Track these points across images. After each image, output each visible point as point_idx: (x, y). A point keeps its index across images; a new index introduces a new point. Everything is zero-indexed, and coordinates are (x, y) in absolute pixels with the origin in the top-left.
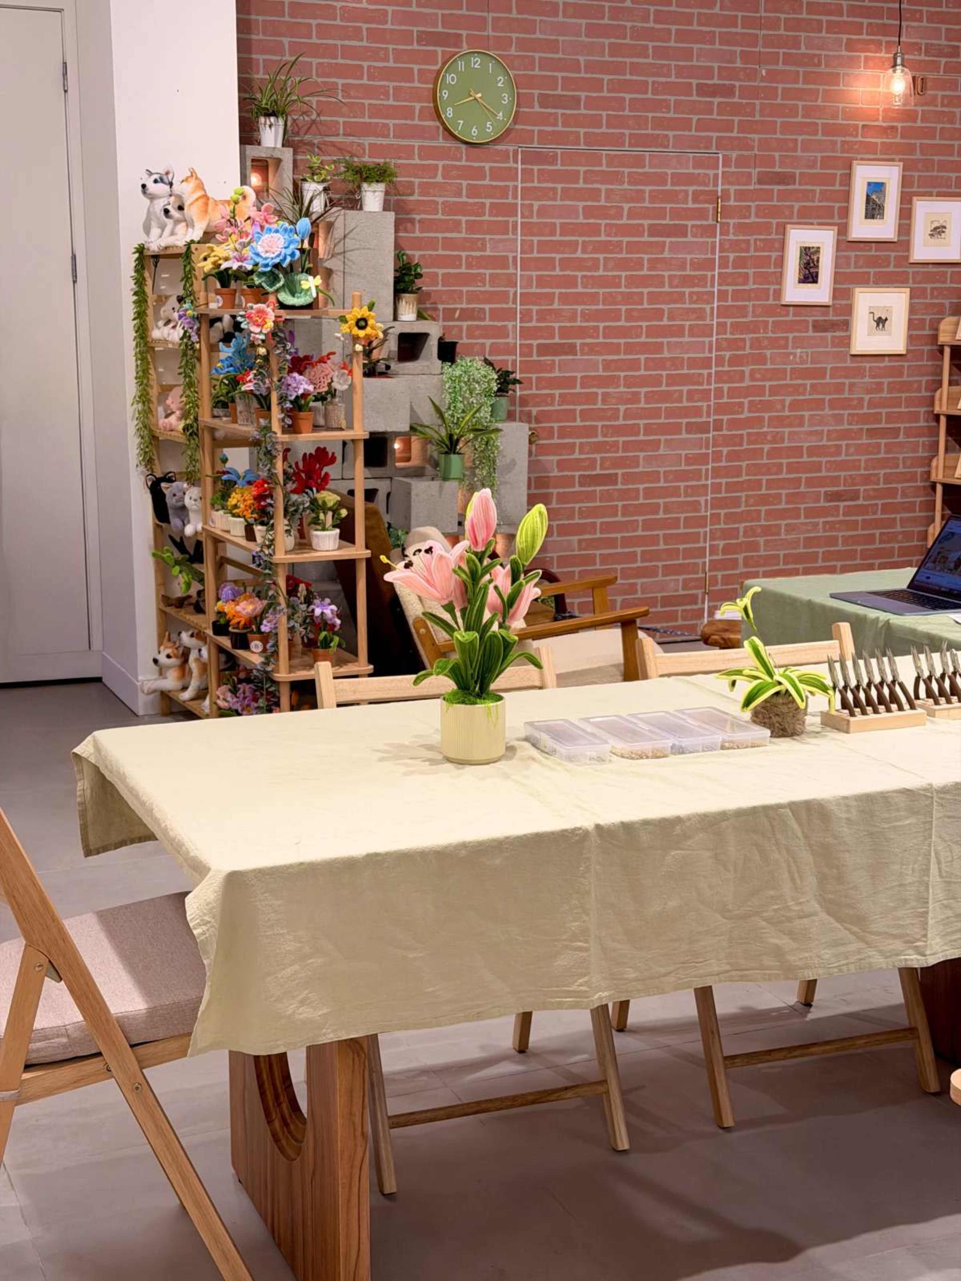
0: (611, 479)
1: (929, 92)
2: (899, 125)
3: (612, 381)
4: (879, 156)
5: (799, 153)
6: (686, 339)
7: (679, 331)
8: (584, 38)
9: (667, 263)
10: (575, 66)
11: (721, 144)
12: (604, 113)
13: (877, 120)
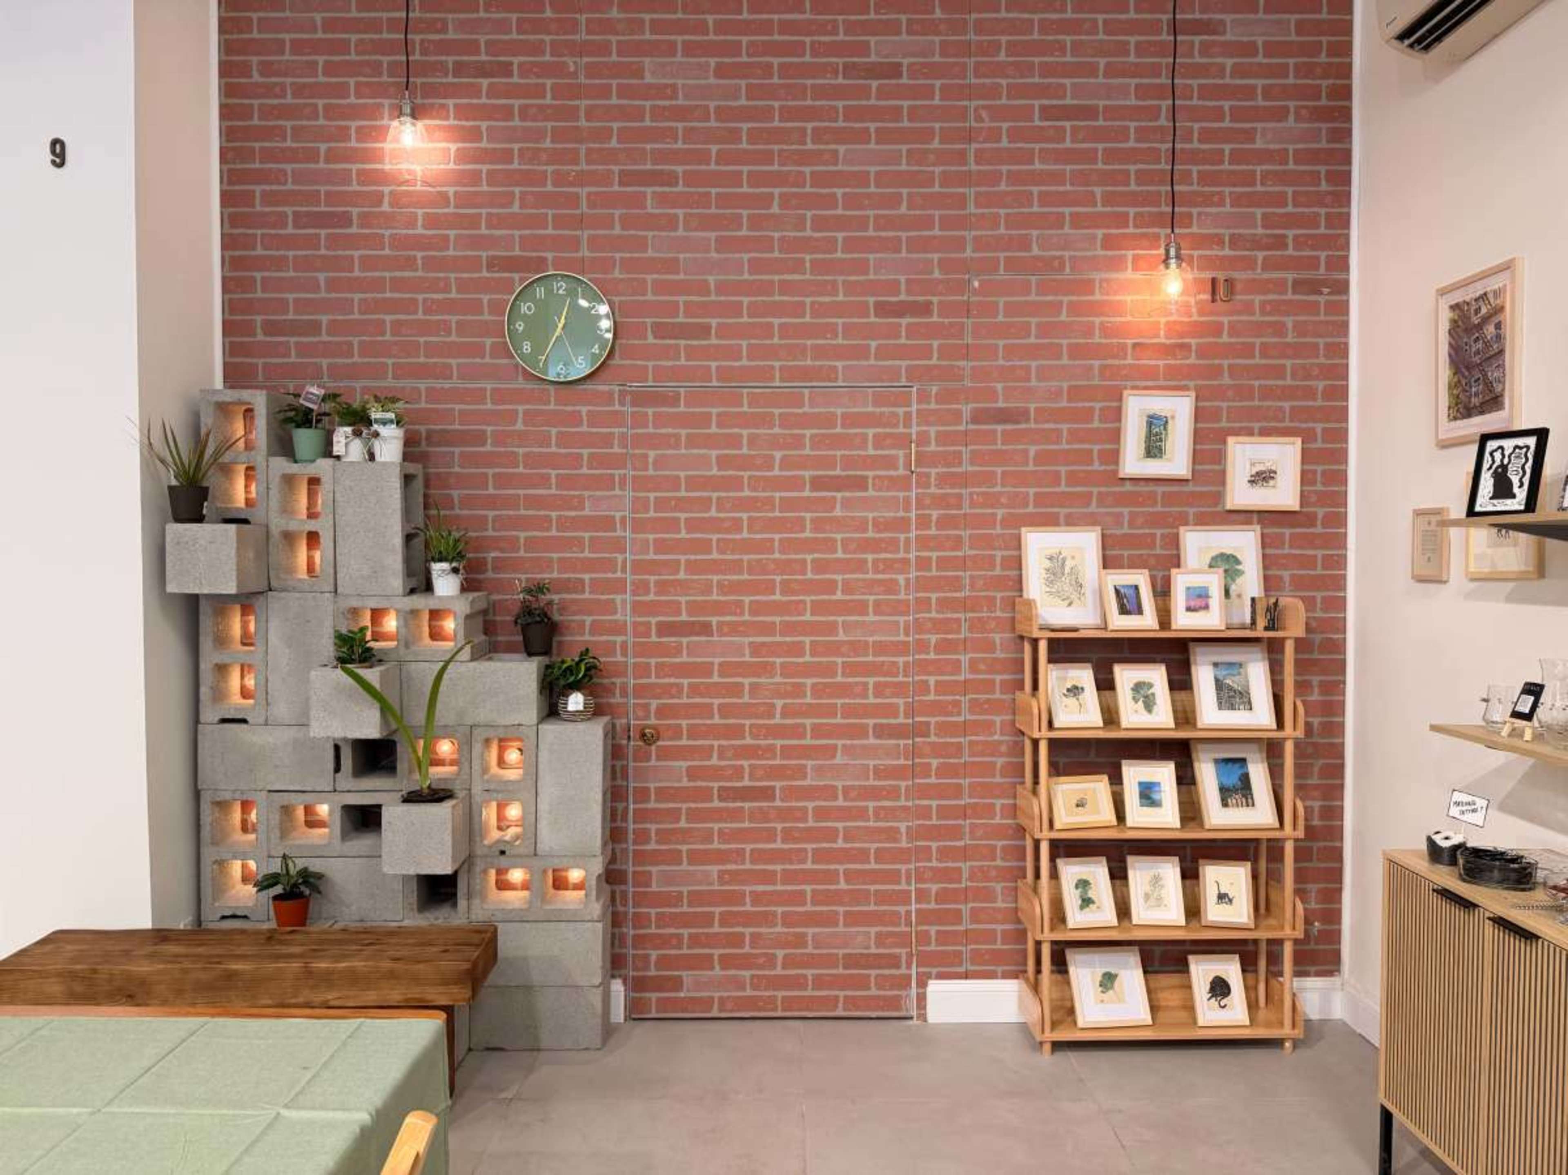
0: (767, 794)
1: (1239, 297)
2: (1193, 341)
3: (766, 669)
4: (1162, 383)
5: (1034, 383)
6: (871, 618)
7: (861, 608)
8: (714, 255)
9: (838, 524)
10: (702, 288)
11: (913, 374)
12: (744, 343)
13: (1158, 336)
